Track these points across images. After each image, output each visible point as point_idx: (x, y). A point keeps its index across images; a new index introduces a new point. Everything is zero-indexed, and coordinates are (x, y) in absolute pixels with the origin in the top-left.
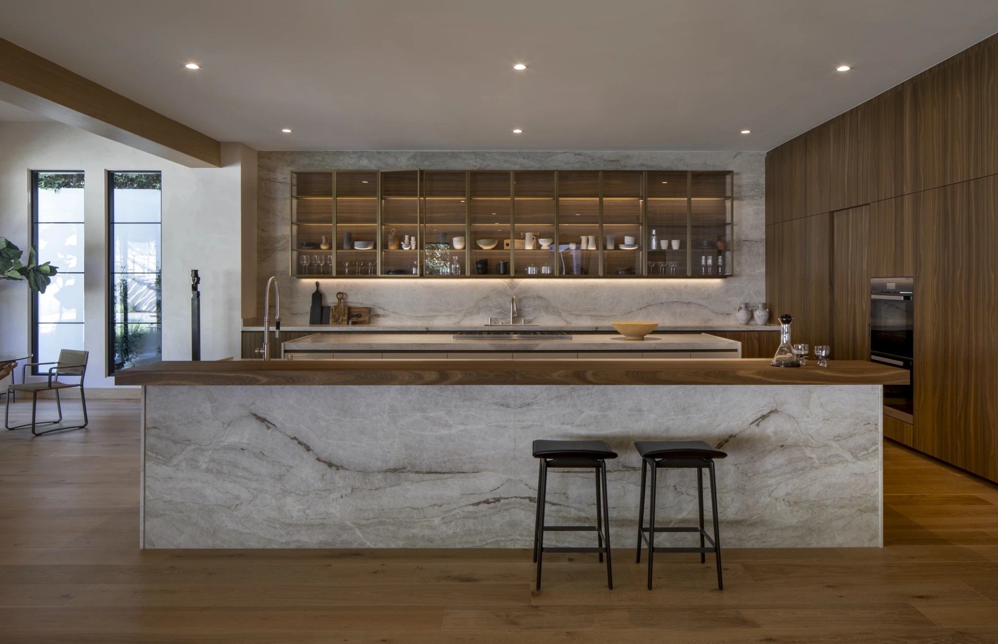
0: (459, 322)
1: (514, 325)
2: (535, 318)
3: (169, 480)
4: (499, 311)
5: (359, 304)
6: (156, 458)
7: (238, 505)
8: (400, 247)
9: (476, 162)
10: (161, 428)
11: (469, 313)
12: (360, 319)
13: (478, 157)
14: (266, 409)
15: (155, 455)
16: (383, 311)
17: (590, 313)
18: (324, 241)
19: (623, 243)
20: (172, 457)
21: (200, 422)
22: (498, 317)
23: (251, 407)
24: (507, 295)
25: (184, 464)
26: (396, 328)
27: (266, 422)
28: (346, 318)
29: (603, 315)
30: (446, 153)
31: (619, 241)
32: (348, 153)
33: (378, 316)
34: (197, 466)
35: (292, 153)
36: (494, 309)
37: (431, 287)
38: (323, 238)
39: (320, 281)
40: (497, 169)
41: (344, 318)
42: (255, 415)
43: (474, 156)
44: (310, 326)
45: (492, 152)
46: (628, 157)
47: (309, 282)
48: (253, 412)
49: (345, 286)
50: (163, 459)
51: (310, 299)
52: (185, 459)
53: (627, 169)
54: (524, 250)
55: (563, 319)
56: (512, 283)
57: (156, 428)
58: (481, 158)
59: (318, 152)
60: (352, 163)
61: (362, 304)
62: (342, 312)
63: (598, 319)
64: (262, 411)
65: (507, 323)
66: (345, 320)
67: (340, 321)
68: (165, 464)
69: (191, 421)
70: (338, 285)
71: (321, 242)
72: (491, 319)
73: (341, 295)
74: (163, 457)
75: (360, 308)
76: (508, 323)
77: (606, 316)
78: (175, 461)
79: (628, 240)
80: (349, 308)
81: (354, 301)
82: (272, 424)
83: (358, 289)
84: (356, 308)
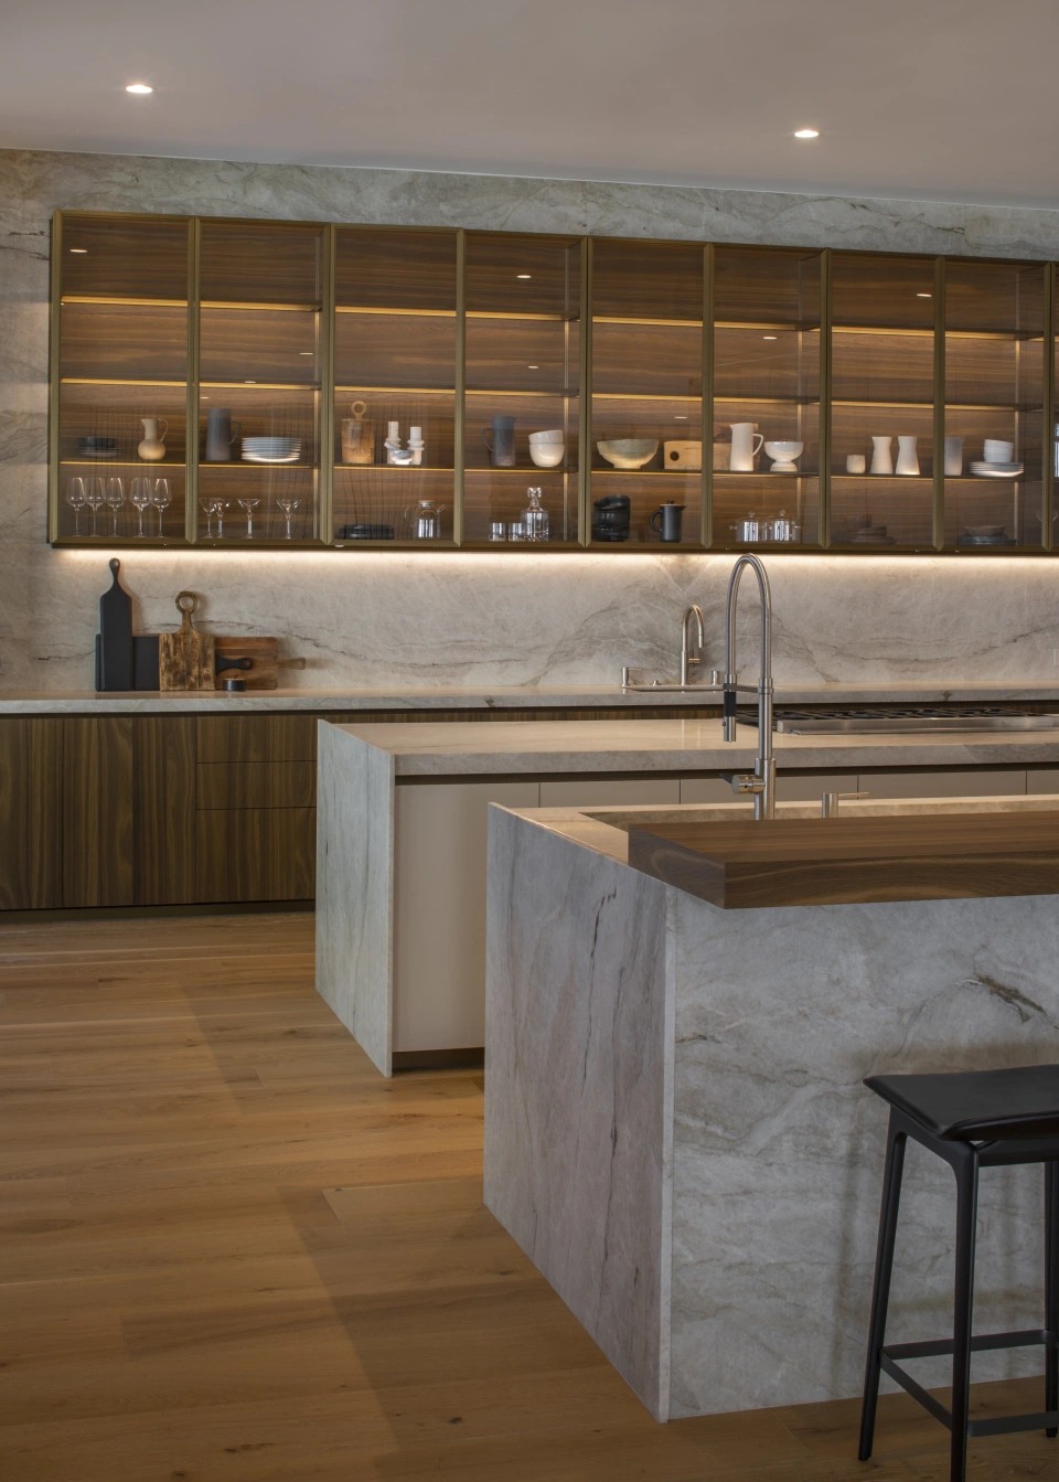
0: (535, 681)
1: (692, 686)
2: (744, 667)
3: (742, 1198)
4: (646, 646)
5: (243, 628)
6: (704, 1131)
7: (938, 1257)
8: (380, 457)
9: (585, 211)
10: (720, 1038)
11: (564, 654)
12: (252, 675)
13: (590, 197)
14: (1020, 961)
15: (699, 1124)
16: (314, 648)
17: (888, 653)
18: (150, 433)
19: (981, 458)
20: (750, 1126)
21: (833, 1013)
22: (644, 665)
23: (977, 958)
24: (670, 601)
25: (787, 1144)
26: (398, 699)
27: (1018, 1002)
28: (210, 670)
29: (921, 658)
30: (503, 183)
31: (974, 454)
32: (209, 165)
33: (302, 663)
34: (825, 1148)
35: (37, 157)
36: (632, 642)
37: (457, 577)
38: (148, 425)
39: (126, 557)
40: (643, 234)
41: (205, 671)
42: (987, 981)
43: (580, 195)
44: (98, 698)
45: (630, 186)
46: (986, 220)
47: (90, 560)
48: (983, 974)
49: (200, 571)
50: (727, 1135)
51: (94, 613)
52: (789, 1130)
53: (983, 253)
54: (729, 472)
55: (817, 670)
56: (681, 567)
57: (705, 1038)
58: (601, 201)
59: (122, 158)
60: (225, 197)
61: (251, 627)
62: (197, 651)
63: (908, 670)
64: (1009, 969)
65: (668, 682)
66: (207, 678)
67: (193, 679)
68: (731, 1148)
69: (808, 1011)
70: (179, 570)
71: (140, 438)
72: (627, 671)
73: (190, 602)
74: (726, 1129)
75: (248, 640)
76: (672, 682)
77: (927, 662)
78: (761, 1139)
79: (996, 450)
80: (218, 641)
81: (229, 619)
82: (1033, 1005)
83: (239, 582)
84: (236, 640)
